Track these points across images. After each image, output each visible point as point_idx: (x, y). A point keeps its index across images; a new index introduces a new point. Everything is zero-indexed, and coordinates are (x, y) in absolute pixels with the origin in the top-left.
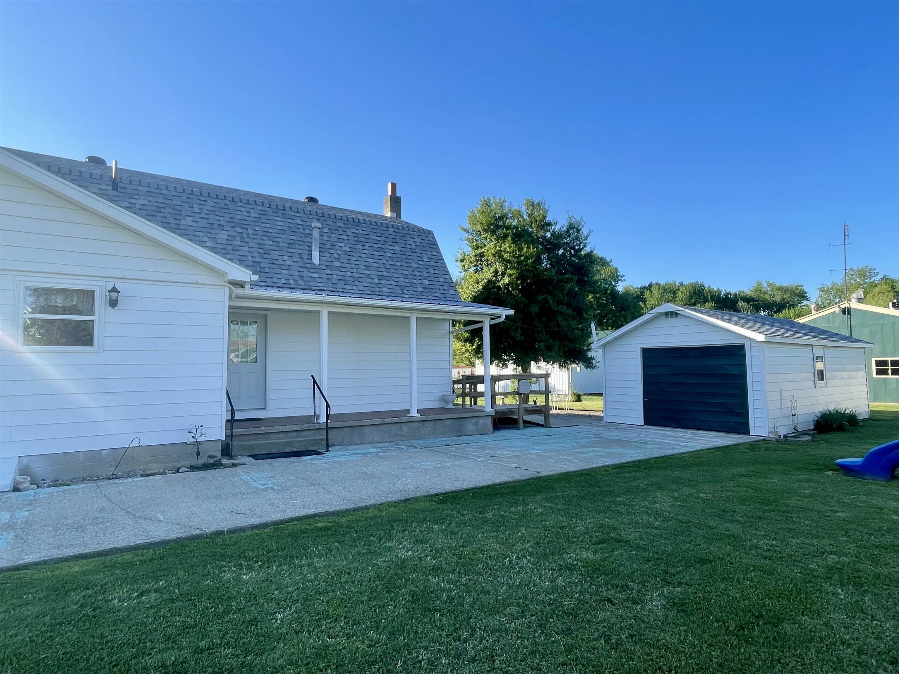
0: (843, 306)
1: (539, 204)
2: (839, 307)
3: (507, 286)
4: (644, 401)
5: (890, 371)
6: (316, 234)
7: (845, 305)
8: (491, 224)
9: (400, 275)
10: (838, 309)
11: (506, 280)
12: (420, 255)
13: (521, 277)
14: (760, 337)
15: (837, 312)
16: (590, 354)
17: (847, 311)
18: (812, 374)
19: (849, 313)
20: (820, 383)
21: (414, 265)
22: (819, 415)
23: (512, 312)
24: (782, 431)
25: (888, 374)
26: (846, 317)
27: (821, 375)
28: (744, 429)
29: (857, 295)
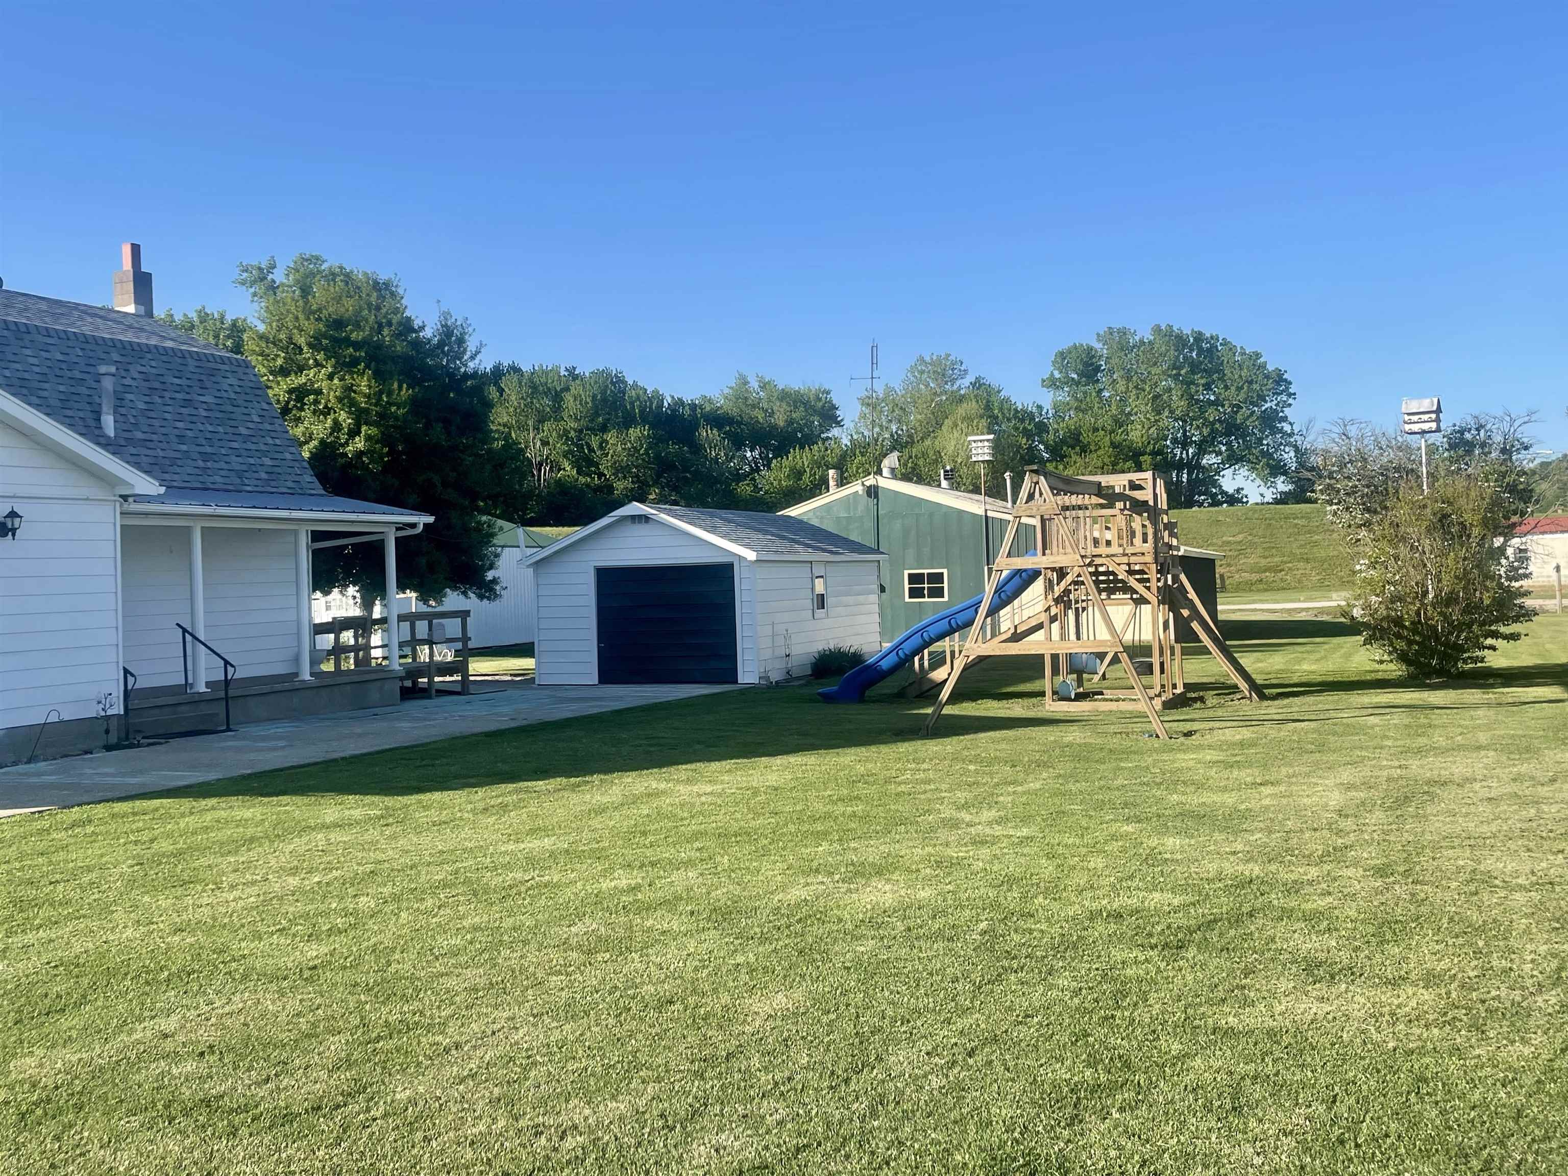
0: (868, 483)
1: (387, 285)
2: (863, 484)
3: (360, 454)
4: (599, 647)
5: (926, 592)
6: (108, 384)
7: (870, 481)
8: (325, 336)
9: (230, 451)
10: (861, 488)
11: (359, 443)
12: (246, 411)
13: (386, 439)
14: (751, 555)
15: (860, 492)
16: (490, 575)
17: (873, 492)
18: (810, 601)
19: (876, 496)
20: (820, 613)
21: (243, 431)
22: (817, 656)
23: (431, 519)
24: (775, 677)
25: (924, 597)
26: (872, 502)
27: (821, 602)
28: (731, 675)
29: (890, 463)
